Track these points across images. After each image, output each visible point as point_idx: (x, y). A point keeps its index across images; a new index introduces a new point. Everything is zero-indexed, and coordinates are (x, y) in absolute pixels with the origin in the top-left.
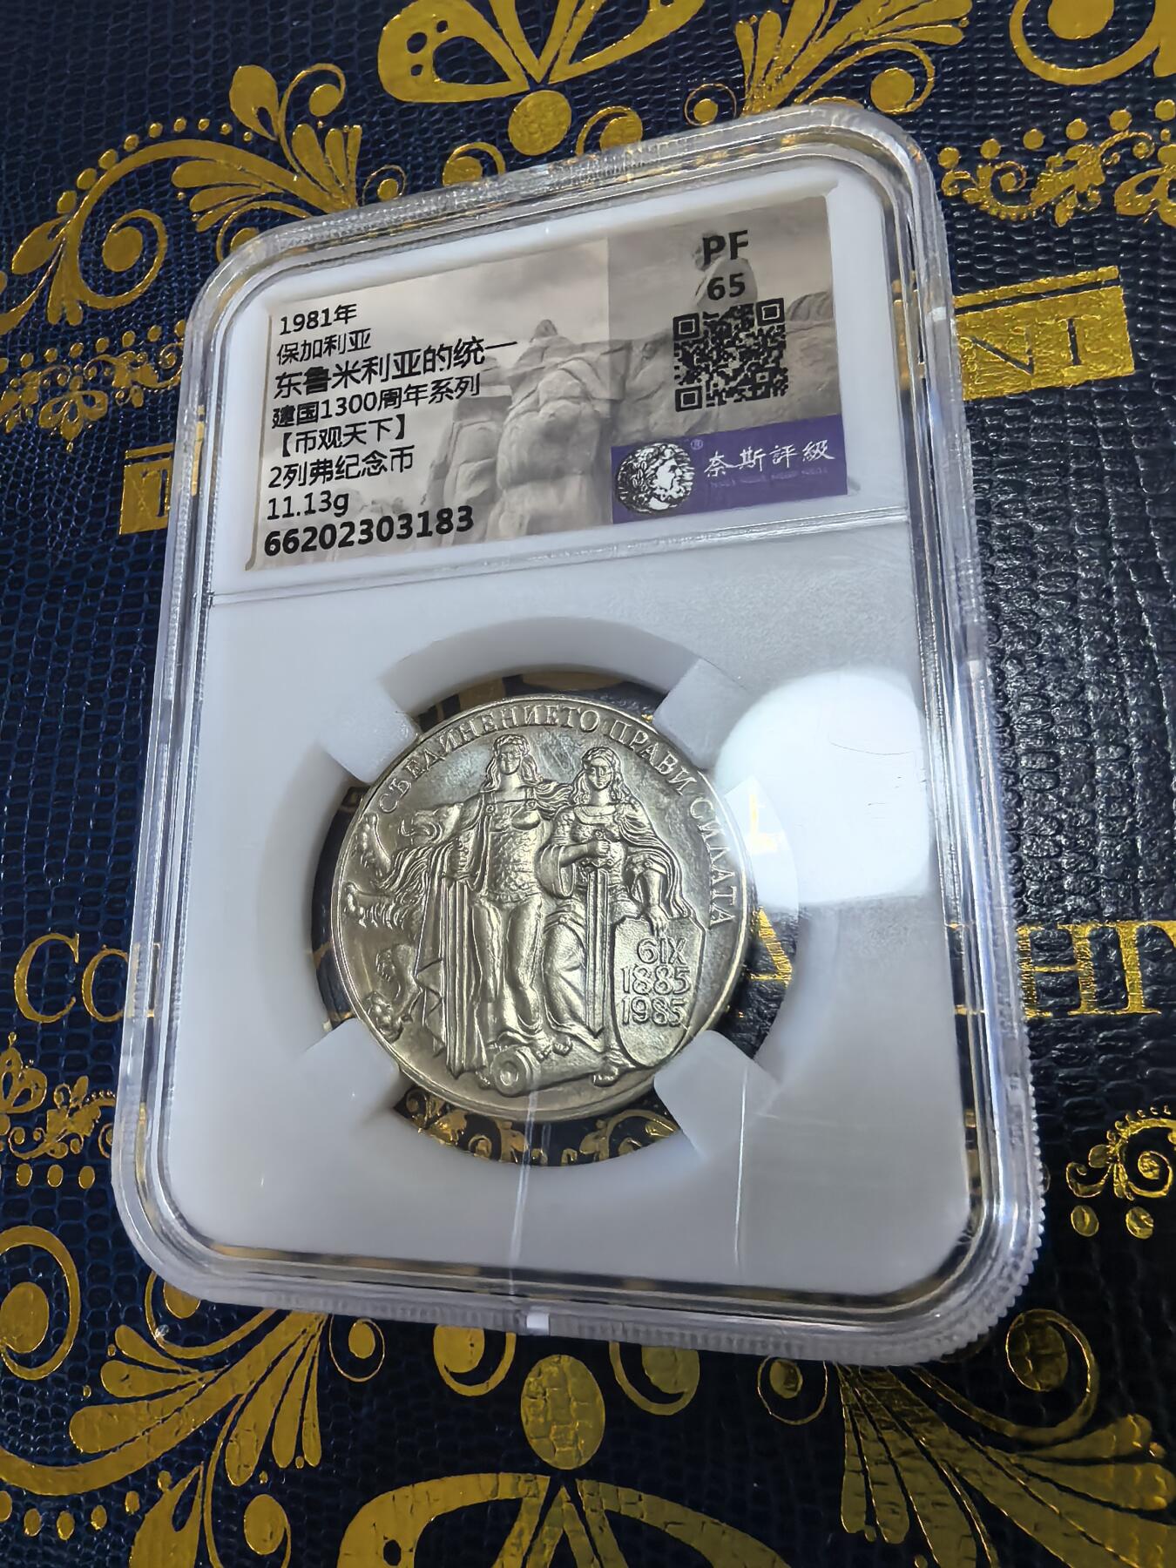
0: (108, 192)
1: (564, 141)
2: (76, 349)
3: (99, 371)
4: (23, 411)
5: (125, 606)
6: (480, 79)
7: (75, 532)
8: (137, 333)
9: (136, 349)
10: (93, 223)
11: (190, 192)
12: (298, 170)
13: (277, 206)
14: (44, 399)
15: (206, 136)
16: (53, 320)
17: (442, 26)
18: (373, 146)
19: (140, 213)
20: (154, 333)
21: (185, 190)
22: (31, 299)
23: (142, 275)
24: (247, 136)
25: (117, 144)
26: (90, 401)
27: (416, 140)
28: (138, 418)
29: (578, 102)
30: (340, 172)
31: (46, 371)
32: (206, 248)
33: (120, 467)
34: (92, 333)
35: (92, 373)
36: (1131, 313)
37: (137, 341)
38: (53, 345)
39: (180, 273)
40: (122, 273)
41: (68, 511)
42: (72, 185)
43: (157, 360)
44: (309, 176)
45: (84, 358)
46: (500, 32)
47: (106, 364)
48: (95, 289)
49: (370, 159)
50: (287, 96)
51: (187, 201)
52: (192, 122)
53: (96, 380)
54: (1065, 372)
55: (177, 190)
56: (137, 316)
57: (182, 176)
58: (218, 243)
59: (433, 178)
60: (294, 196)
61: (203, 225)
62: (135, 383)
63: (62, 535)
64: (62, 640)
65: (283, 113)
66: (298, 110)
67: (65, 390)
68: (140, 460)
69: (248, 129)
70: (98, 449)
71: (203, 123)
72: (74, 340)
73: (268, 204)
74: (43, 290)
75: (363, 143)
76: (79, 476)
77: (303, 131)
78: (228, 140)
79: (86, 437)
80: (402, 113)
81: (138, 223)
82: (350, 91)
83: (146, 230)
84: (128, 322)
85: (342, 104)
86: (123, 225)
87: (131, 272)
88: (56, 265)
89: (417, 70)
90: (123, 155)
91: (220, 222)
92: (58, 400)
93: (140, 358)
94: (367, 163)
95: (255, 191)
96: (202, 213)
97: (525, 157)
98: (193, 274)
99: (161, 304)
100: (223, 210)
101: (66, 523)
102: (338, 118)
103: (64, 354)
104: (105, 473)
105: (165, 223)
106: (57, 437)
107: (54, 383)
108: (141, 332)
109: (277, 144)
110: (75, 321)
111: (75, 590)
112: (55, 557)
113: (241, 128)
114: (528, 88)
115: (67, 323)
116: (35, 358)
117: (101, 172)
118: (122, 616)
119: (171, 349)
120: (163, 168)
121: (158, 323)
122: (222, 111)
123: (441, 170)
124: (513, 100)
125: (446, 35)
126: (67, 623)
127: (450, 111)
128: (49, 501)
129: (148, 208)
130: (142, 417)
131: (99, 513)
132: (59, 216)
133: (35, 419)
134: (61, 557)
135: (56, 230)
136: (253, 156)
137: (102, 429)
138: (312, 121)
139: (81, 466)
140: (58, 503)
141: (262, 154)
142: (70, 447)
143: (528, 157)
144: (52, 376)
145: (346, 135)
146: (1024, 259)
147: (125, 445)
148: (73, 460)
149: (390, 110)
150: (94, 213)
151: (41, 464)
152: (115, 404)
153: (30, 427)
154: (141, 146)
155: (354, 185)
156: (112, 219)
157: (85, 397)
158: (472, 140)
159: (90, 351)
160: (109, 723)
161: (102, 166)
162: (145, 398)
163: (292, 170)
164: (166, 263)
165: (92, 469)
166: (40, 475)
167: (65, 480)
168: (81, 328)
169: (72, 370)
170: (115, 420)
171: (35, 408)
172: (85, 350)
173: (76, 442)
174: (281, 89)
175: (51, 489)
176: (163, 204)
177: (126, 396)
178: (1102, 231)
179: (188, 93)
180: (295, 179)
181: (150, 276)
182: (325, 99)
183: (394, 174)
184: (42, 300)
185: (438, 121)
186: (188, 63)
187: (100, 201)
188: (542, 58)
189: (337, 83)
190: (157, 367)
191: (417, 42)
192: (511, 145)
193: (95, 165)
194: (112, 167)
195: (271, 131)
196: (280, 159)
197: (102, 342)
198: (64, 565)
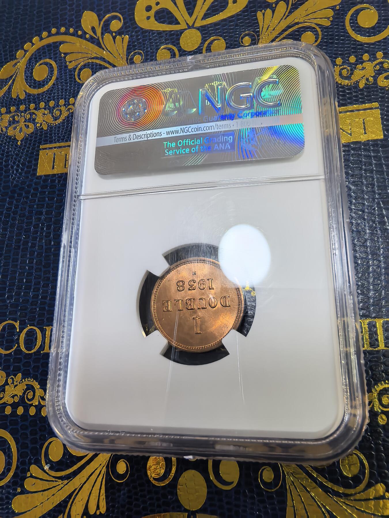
0: (35, 51)
1: (199, 47)
2: (22, 107)
3: (31, 115)
4: (2, 129)
5: (39, 201)
6: (170, 23)
7: (20, 174)
8: (45, 103)
9: (45, 109)
10: (30, 63)
11: (66, 54)
12: (105, 49)
13: (98, 61)
14: (10, 125)
15: (73, 35)
16: (14, 96)
17: (158, 4)
18: (132, 43)
19: (48, 60)
20: (52, 103)
21: (64, 54)
22: (6, 88)
23: (47, 83)
24: (88, 36)
25: (40, 35)
26: (27, 127)
27: (147, 42)
28: (45, 133)
29: (204, 34)
30: (121, 52)
31: (11, 115)
32: (72, 75)
33: (38, 151)
34: (28, 102)
35: (28, 116)
36: (382, 118)
37: (45, 106)
38: (14, 105)
39: (61, 83)
40: (40, 81)
41: (18, 166)
42: (22, 48)
43: (52, 113)
44: (109, 51)
45: (25, 111)
46: (177, 7)
47: (34, 113)
48: (30, 86)
49: (131, 48)
50: (102, 23)
51: (65, 57)
52: (67, 29)
53: (30, 119)
54: (362, 136)
55: (61, 53)
56: (46, 97)
57: (63, 48)
58: (76, 73)
59: (153, 56)
60: (104, 59)
61: (70, 66)
62: (44, 121)
63: (16, 175)
64: (15, 213)
65: (100, 29)
66: (106, 28)
67: (18, 122)
68: (45, 149)
69: (88, 34)
70: (30, 144)
71: (71, 30)
72: (22, 104)
73: (94, 61)
74: (10, 86)
75: (129, 42)
76: (22, 153)
77: (107, 36)
78: (80, 37)
79: (25, 140)
80: (143, 33)
81: (46, 64)
82: (125, 23)
83: (49, 67)
84: (42, 99)
85: (122, 28)
86: (40, 64)
87: (43, 81)
88: (16, 76)
89: (148, 18)
90: (41, 39)
91: (77, 66)
92: (15, 125)
93: (46, 112)
94: (130, 49)
95: (90, 56)
96: (70, 62)
97: (186, 51)
98: (66, 83)
99: (54, 93)
100: (79, 62)
101: (17, 171)
102: (120, 32)
103: (18, 108)
104: (32, 153)
105: (57, 64)
106: (15, 139)
107: (14, 119)
108: (47, 103)
109: (98, 39)
110: (22, 97)
111: (20, 195)
112: (12, 183)
113: (85, 33)
114: (187, 28)
115: (19, 98)
116: (7, 110)
117: (33, 44)
118: (38, 205)
119: (58, 110)
120: (56, 45)
121: (54, 100)
122: (79, 27)
123: (156, 53)
124: (182, 32)
125: (159, 7)
126: (17, 207)
127: (160, 33)
128: (11, 162)
129: (51, 58)
130: (47, 133)
131: (29, 167)
132: (18, 59)
133: (6, 132)
134: (15, 182)
135: (16, 64)
136: (89, 43)
137: (31, 137)
138: (111, 32)
139: (23, 150)
140: (14, 163)
141: (93, 42)
142: (19, 143)
143: (187, 51)
144: (13, 117)
145: (123, 38)
146: (349, 98)
147: (40, 143)
148: (20, 147)
149: (139, 31)
150: (30, 59)
151: (8, 149)
152: (36, 128)
153: (4, 135)
154: (48, 37)
155: (125, 57)
156: (37, 62)
157: (25, 125)
158: (166, 44)
159: (27, 109)
160: (32, 243)
161: (34, 42)
162: (48, 127)
163: (103, 49)
164: (57, 79)
165: (27, 151)
166: (7, 152)
167: (17, 155)
168: (25, 100)
169: (21, 115)
170: (36, 134)
171: (7, 128)
172: (26, 108)
173: (21, 141)
174: (100, 20)
175: (12, 158)
176: (56, 58)
177: (41, 125)
178: (373, 91)
179: (66, 19)
180: (104, 52)
181: (51, 83)
182: (116, 25)
183: (140, 54)
184: (10, 89)
185: (156, 36)
186: (66, 8)
187: (32, 55)
188: (192, 17)
189: (120, 20)
190: (53, 116)
191: (149, 8)
192: (180, 47)
193: (31, 42)
194: (37, 43)
195: (96, 35)
196: (99, 45)
197: (32, 106)
198: (16, 186)
